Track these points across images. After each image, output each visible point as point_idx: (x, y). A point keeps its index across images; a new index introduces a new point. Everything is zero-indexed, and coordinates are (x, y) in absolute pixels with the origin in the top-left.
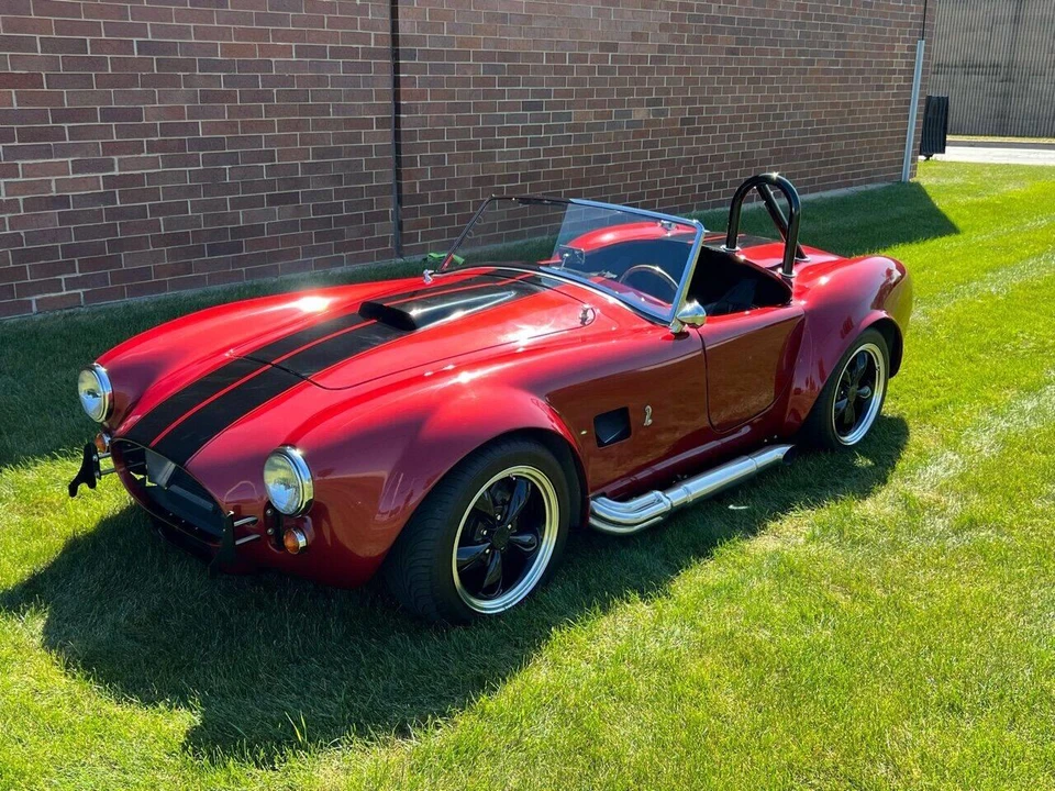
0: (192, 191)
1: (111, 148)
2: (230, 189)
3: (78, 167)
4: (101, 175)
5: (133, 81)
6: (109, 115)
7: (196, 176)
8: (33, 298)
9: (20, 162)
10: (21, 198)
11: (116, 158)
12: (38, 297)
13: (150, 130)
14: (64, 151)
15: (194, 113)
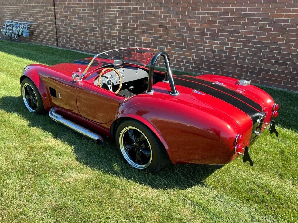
0: (249, 55)
1: (229, 40)
2: (261, 57)
3: (220, 44)
4: (225, 46)
5: (239, 24)
6: (230, 32)
7: (251, 51)
8: (203, 71)
9: (208, 41)
10: (206, 49)
11: (230, 43)
12: (204, 71)
13: (241, 37)
14: (218, 40)
15: (256, 34)
